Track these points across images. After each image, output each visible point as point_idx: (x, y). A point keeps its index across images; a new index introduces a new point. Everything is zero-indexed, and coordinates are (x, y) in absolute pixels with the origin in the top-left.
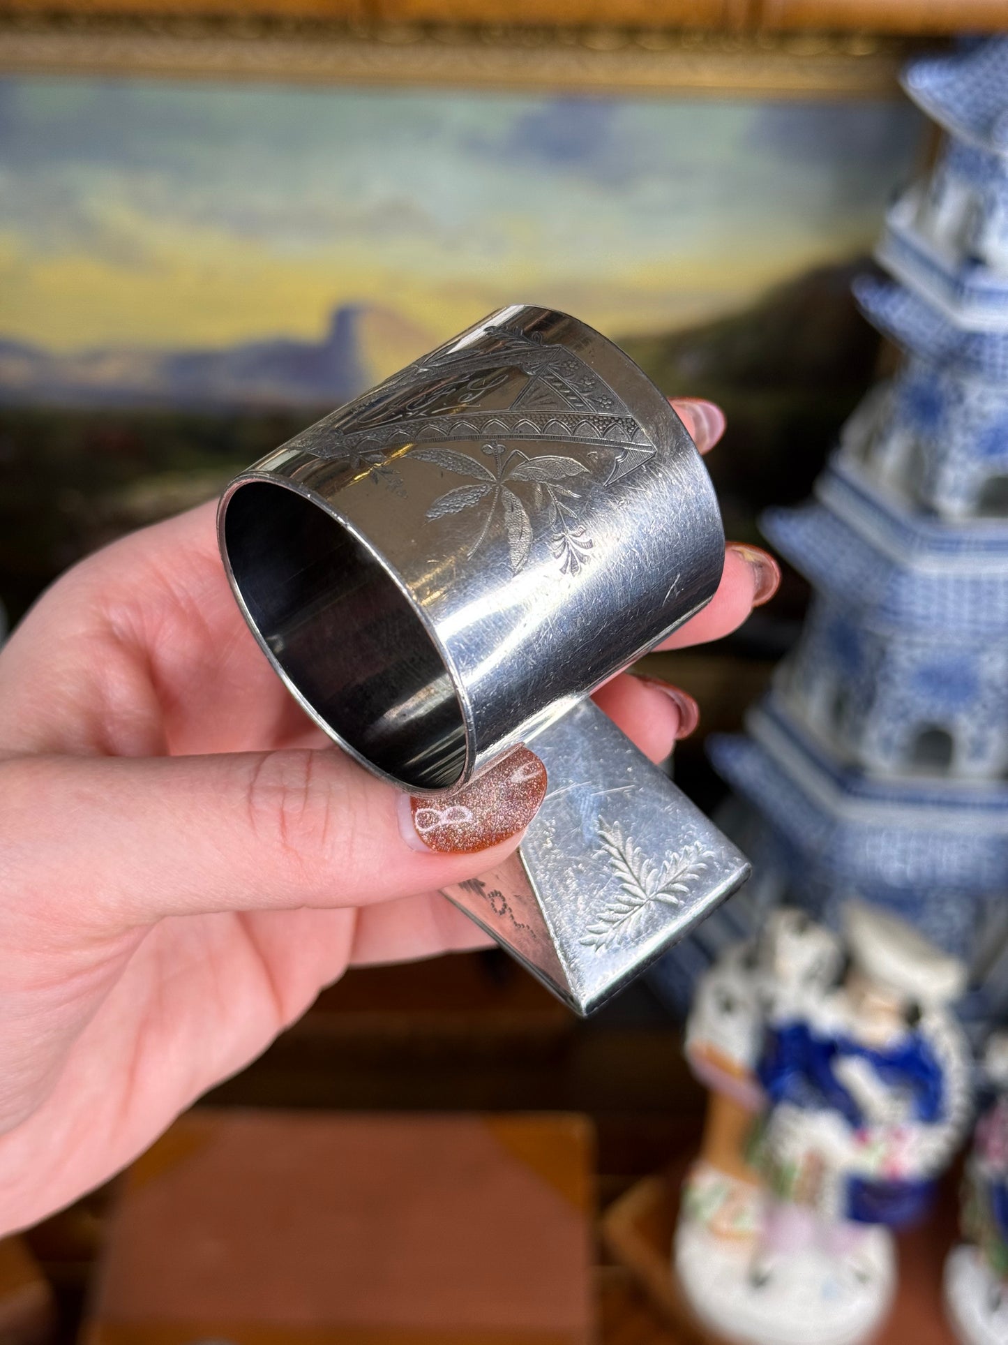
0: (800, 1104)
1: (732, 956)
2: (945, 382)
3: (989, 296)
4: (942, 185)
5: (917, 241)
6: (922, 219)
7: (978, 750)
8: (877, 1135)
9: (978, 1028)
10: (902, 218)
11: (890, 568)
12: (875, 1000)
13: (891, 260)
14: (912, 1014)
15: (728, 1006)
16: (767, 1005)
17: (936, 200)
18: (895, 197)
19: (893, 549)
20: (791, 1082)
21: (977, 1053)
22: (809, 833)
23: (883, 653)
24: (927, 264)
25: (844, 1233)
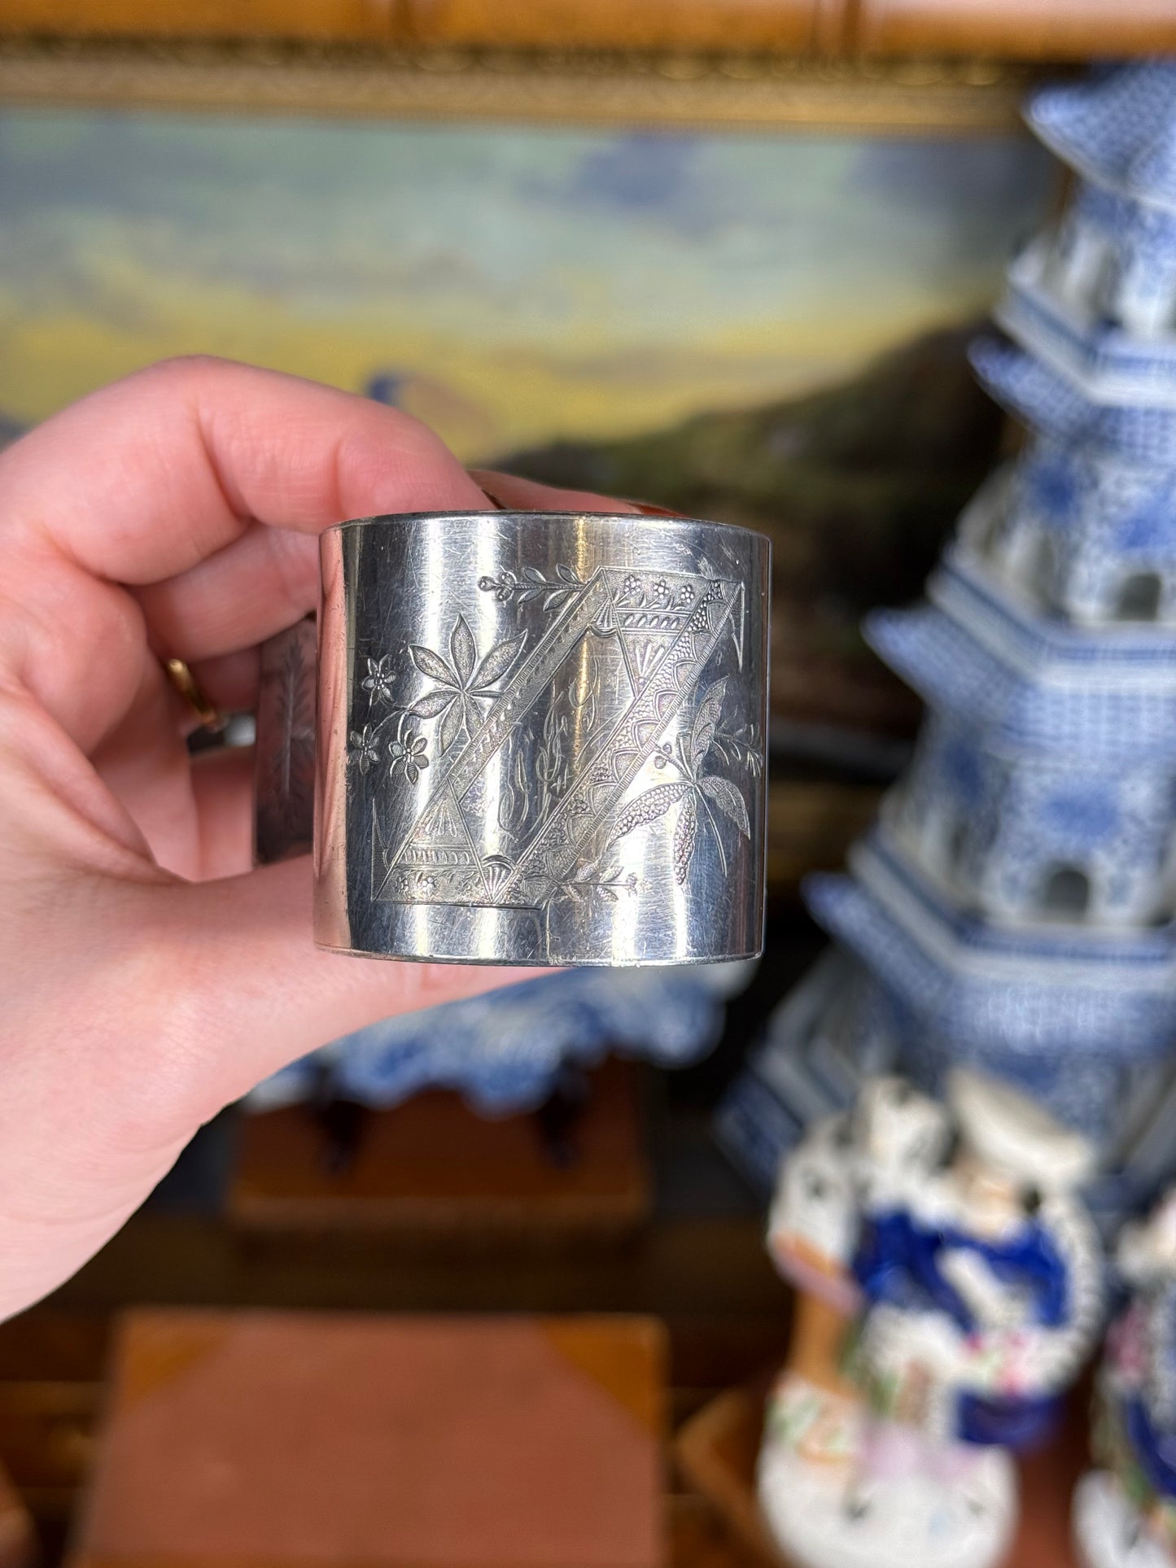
0: (901, 1304)
1: (824, 1128)
2: (1077, 462)
3: (1128, 364)
4: (1072, 235)
5: (1045, 300)
6: (1051, 275)
7: (1119, 892)
8: (991, 1340)
9: (1110, 1217)
10: (1027, 273)
11: (1014, 680)
12: (986, 1183)
13: (1016, 324)
14: (1031, 1201)
15: (817, 1190)
16: (861, 1190)
17: (1066, 253)
18: (1018, 248)
19: (1016, 660)
20: (891, 1279)
21: (1107, 1246)
22: (922, 990)
23: (1006, 779)
24: (1055, 327)
25: (955, 1456)
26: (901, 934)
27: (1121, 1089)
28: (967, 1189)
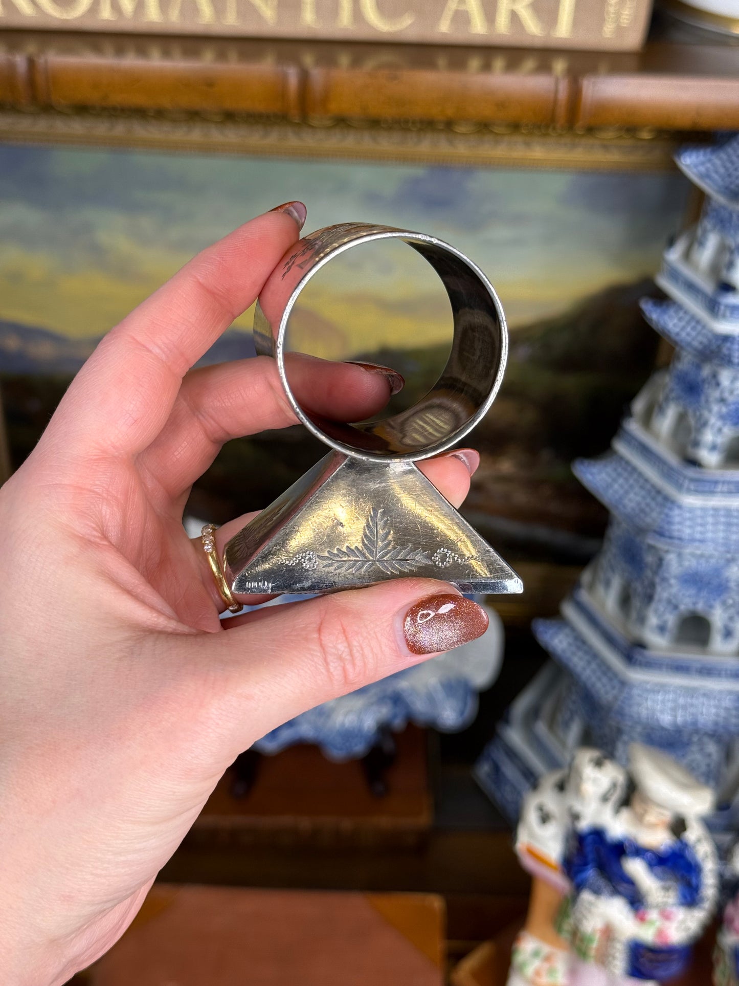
0: (597, 892)
1: (549, 780)
2: (706, 371)
4: (705, 233)
5: (686, 271)
7: (728, 634)
8: (653, 915)
9: (727, 838)
10: (674, 256)
11: (667, 501)
12: (652, 817)
13: (665, 283)
14: (678, 826)
15: (545, 818)
16: (576, 817)
19: (669, 489)
20: (591, 875)
24: (691, 287)
26: (594, 656)
27: (728, 756)
28: (639, 819)
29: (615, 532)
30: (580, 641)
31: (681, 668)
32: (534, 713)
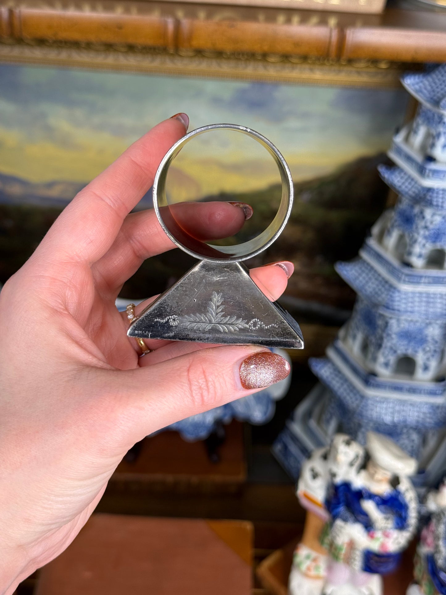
0: (345, 520)
1: (318, 454)
2: (416, 209)
3: (437, 173)
4: (418, 126)
7: (426, 368)
8: (378, 534)
9: (423, 490)
12: (379, 475)
14: (395, 481)
15: (315, 476)
16: (333, 476)
17: (415, 132)
18: (397, 130)
19: (393, 280)
20: (342, 510)
25: (363, 576)
26: (346, 380)
27: (424, 441)
28: (372, 477)
29: (360, 306)
30: (337, 371)
31: (397, 388)
32: (308, 415)
